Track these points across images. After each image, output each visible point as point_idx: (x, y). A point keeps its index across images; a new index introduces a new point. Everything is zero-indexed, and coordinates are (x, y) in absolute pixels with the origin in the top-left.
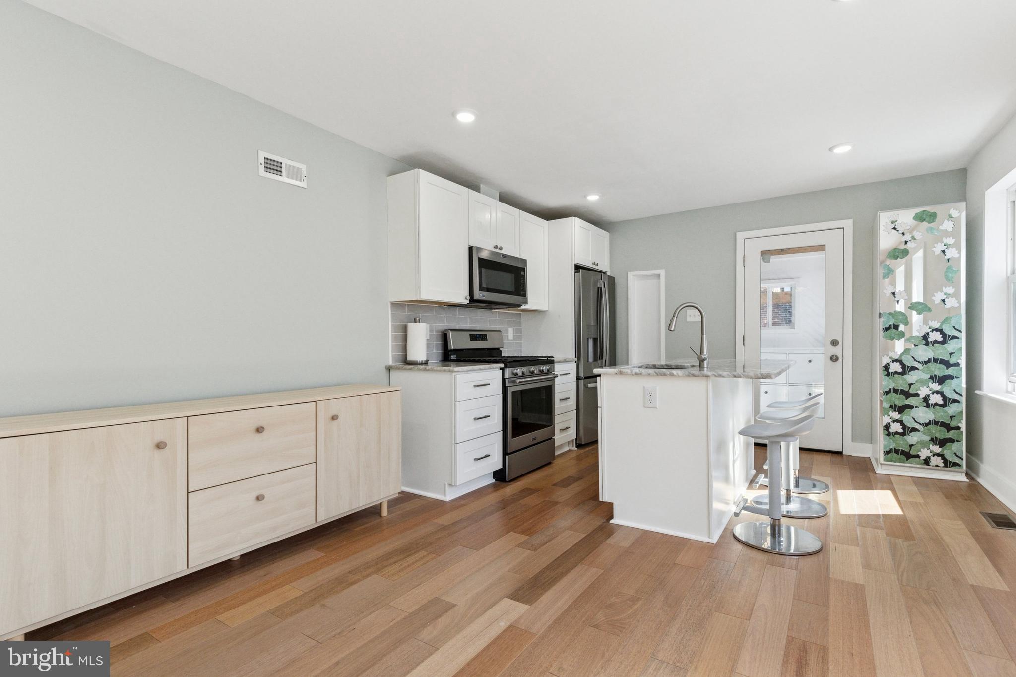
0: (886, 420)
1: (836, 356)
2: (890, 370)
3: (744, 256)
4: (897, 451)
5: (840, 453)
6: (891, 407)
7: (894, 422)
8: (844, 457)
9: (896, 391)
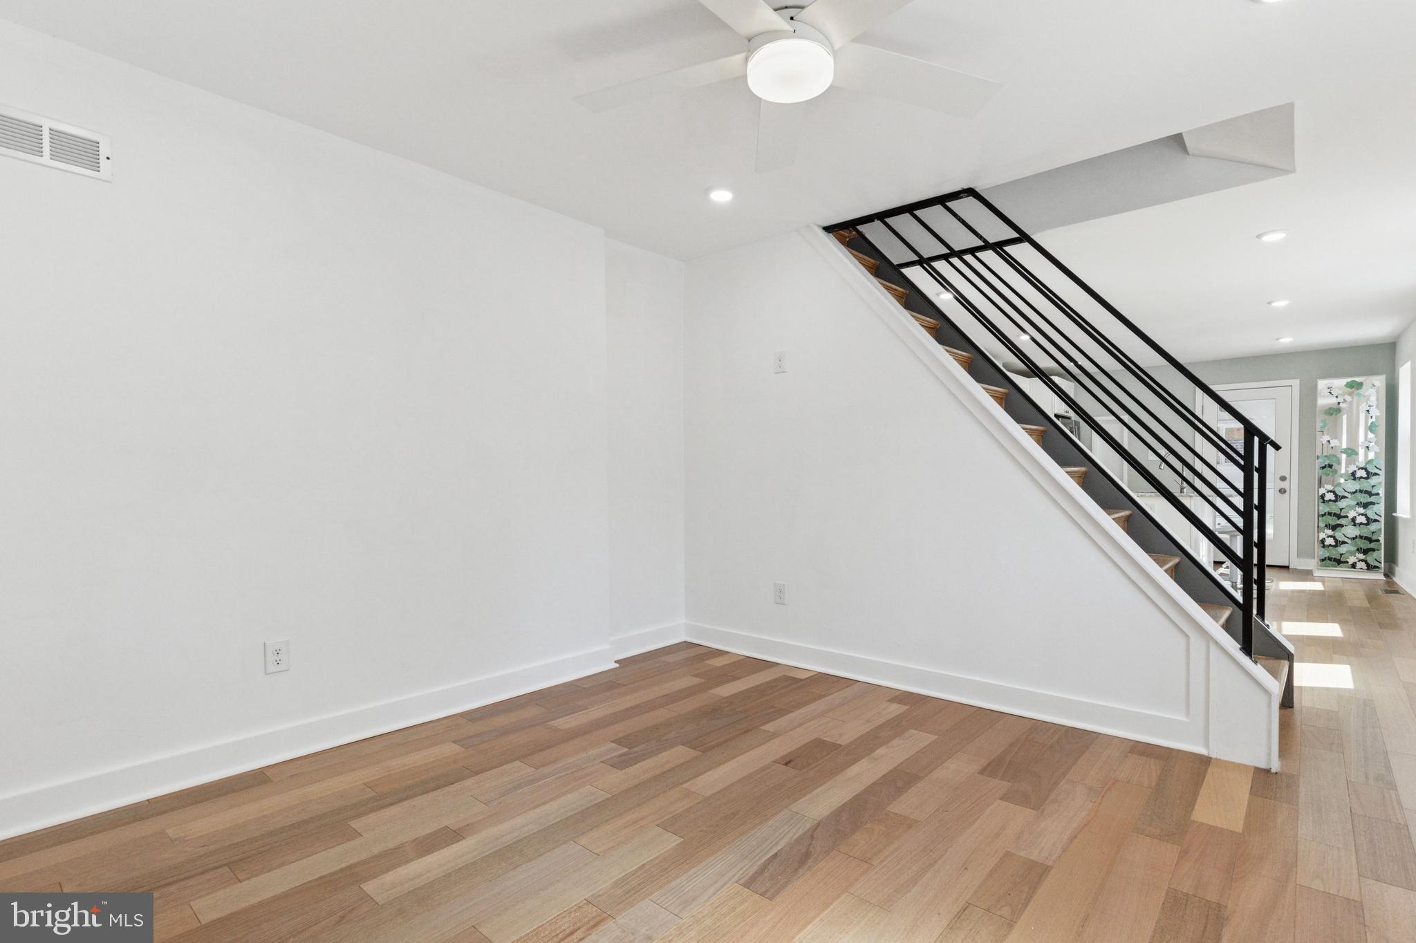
0: (1322, 536)
1: (1284, 489)
2: (1326, 499)
3: (1203, 407)
4: (1330, 559)
5: (1287, 567)
6: (1326, 526)
7: (1328, 537)
8: (1291, 570)
9: (1330, 514)
